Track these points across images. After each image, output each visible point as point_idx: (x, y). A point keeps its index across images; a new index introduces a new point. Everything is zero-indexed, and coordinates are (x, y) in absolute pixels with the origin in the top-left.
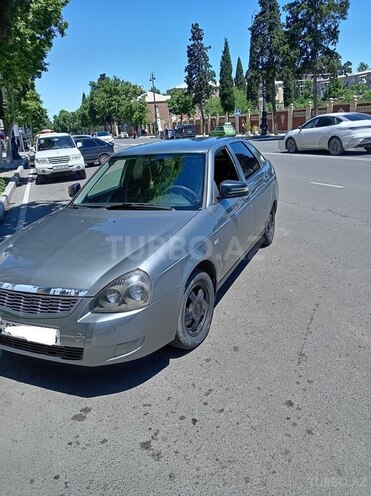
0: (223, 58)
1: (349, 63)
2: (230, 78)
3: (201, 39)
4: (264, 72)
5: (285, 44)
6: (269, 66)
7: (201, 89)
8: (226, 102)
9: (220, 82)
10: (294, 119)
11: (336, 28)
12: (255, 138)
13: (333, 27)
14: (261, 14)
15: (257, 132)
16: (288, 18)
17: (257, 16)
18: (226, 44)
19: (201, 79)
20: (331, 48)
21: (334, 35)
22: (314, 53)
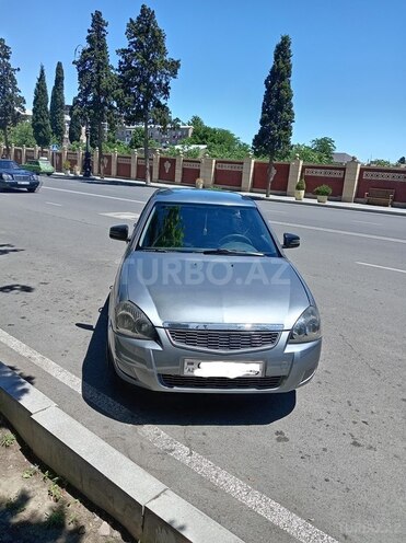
0: (38, 86)
1: (178, 120)
2: (46, 108)
3: (8, 58)
4: (91, 111)
5: (118, 87)
6: (97, 105)
7: (7, 115)
8: (41, 134)
9: (34, 111)
10: (118, 164)
11: (167, 83)
12: (76, 178)
13: (164, 82)
14: (89, 50)
15: (78, 173)
16: (121, 63)
17: (84, 52)
18: (42, 71)
19: (7, 103)
20: (163, 102)
21: (166, 90)
22: (146, 104)
